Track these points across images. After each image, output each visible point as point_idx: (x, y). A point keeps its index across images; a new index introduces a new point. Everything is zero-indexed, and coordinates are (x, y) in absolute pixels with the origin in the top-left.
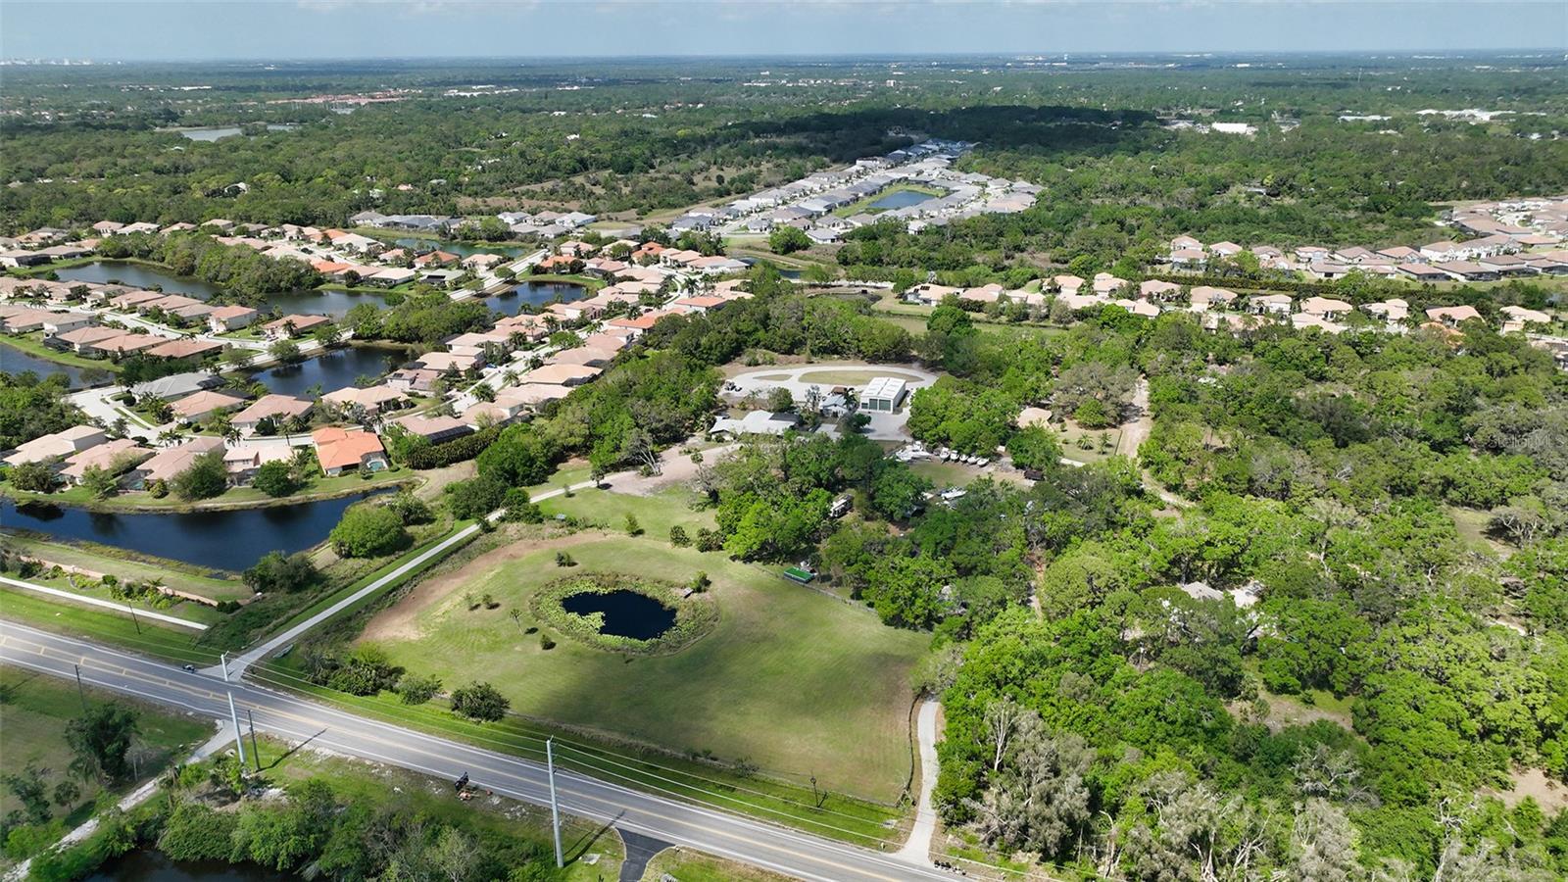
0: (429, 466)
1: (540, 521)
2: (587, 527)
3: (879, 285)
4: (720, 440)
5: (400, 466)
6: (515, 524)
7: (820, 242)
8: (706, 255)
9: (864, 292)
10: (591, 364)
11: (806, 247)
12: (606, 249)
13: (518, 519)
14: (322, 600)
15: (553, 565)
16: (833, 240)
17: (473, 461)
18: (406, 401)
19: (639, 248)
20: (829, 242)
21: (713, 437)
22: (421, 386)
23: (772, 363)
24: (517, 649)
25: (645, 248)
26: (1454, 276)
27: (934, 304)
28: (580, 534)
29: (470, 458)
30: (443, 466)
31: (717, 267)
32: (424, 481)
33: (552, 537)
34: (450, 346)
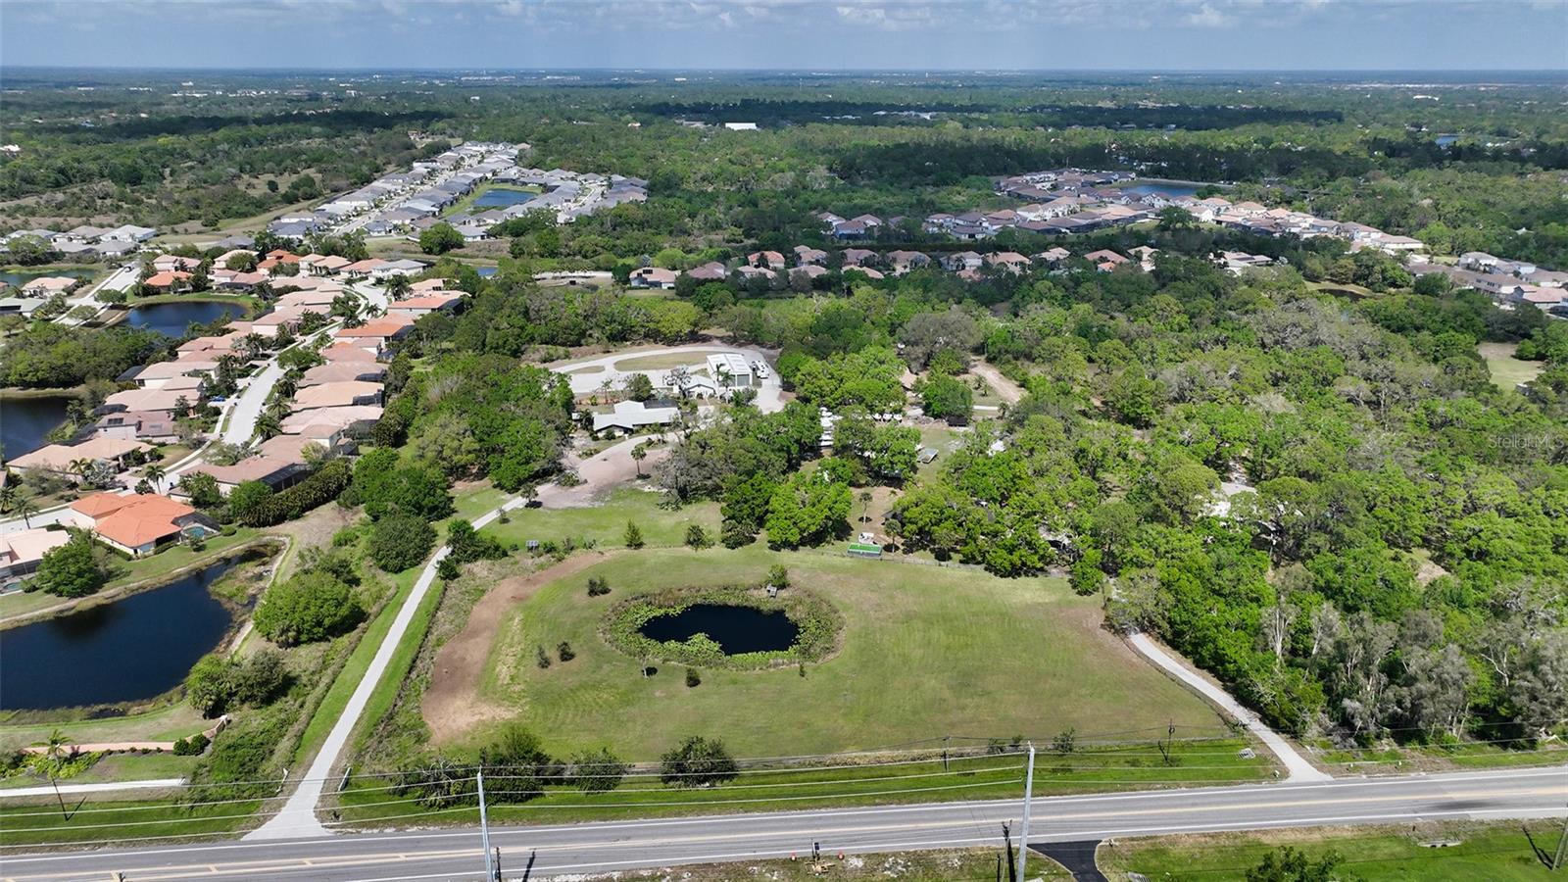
0: (279, 519)
1: (505, 554)
2: (572, 549)
3: (588, 274)
4: (610, 437)
5: (233, 526)
6: (479, 563)
7: (470, 240)
8: (358, 260)
9: (573, 283)
10: (363, 378)
11: (461, 246)
12: (221, 262)
13: (475, 557)
14: (318, 704)
15: (581, 596)
16: (482, 237)
17: (334, 503)
18: (151, 453)
19: (262, 257)
20: (479, 239)
21: (600, 435)
22: (155, 432)
23: (567, 356)
24: (657, 694)
25: (270, 258)
26: (1063, 230)
27: (665, 287)
28: (570, 559)
29: (325, 501)
30: (297, 517)
31: (388, 270)
32: (287, 540)
33: (541, 567)
34: (142, 382)
